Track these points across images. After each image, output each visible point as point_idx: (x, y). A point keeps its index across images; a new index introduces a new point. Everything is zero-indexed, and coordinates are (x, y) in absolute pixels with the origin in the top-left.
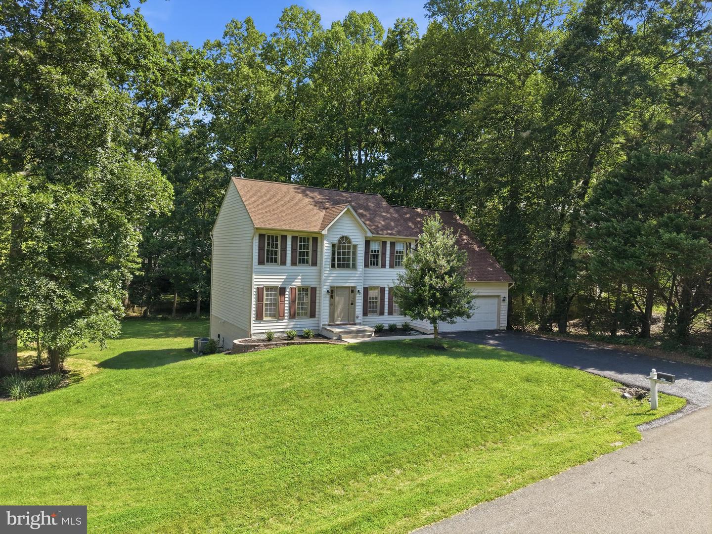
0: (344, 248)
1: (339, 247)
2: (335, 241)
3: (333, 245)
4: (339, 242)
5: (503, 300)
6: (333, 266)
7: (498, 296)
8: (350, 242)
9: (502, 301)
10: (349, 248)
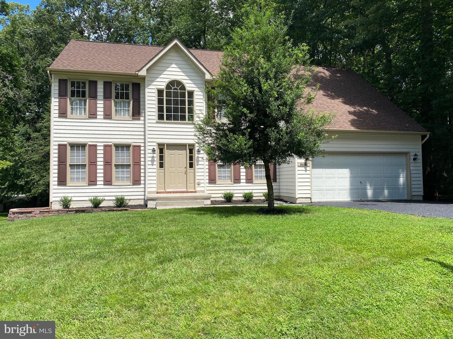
0: (176, 95)
1: (168, 94)
2: (163, 86)
3: (160, 92)
4: (168, 87)
5: (415, 159)
6: (161, 117)
7: (406, 154)
8: (183, 88)
9: (412, 161)
10: (183, 95)
